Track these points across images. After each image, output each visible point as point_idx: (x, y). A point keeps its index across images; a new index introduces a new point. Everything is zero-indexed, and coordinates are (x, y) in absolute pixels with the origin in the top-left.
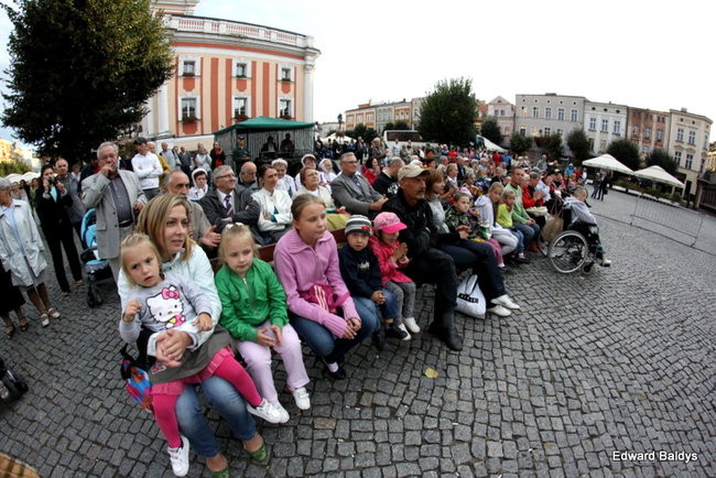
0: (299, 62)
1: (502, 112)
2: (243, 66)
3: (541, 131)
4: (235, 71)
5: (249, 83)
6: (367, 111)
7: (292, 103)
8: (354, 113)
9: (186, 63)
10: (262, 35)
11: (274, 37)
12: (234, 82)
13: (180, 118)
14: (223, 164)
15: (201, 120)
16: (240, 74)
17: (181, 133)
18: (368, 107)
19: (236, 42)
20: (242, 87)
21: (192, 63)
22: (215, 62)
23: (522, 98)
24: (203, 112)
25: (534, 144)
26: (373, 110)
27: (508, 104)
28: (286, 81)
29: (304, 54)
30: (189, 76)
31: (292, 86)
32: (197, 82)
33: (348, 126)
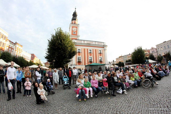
0: (103, 49)
1: (154, 51)
2: (91, 50)
3: (164, 53)
4: (89, 51)
5: (92, 54)
6: (121, 58)
7: (102, 58)
8: (118, 59)
9: (78, 50)
10: (94, 43)
11: (97, 43)
12: (89, 54)
13: (77, 61)
14: (87, 72)
15: (82, 62)
16: (90, 52)
17: (77, 65)
18: (121, 57)
19: (89, 45)
20: (91, 55)
21: (80, 50)
22: (84, 49)
23: (157, 46)
24: (82, 60)
25: (164, 57)
26: (122, 57)
27: (155, 48)
28: (100, 53)
29: (104, 46)
30: (79, 52)
31: (102, 54)
32: (81, 54)
33: (117, 62)
